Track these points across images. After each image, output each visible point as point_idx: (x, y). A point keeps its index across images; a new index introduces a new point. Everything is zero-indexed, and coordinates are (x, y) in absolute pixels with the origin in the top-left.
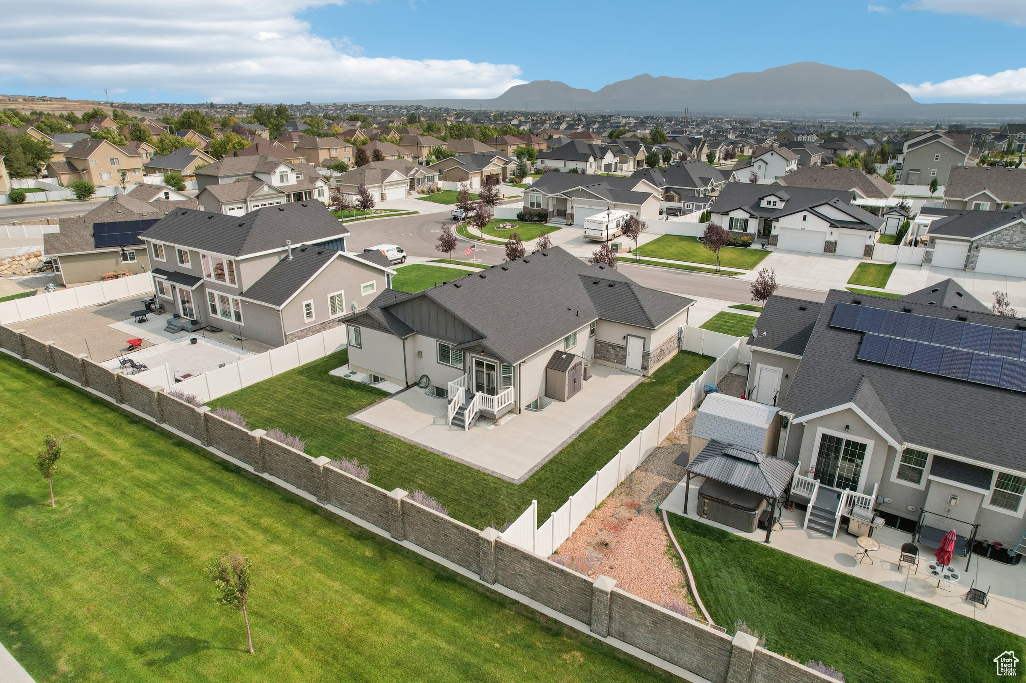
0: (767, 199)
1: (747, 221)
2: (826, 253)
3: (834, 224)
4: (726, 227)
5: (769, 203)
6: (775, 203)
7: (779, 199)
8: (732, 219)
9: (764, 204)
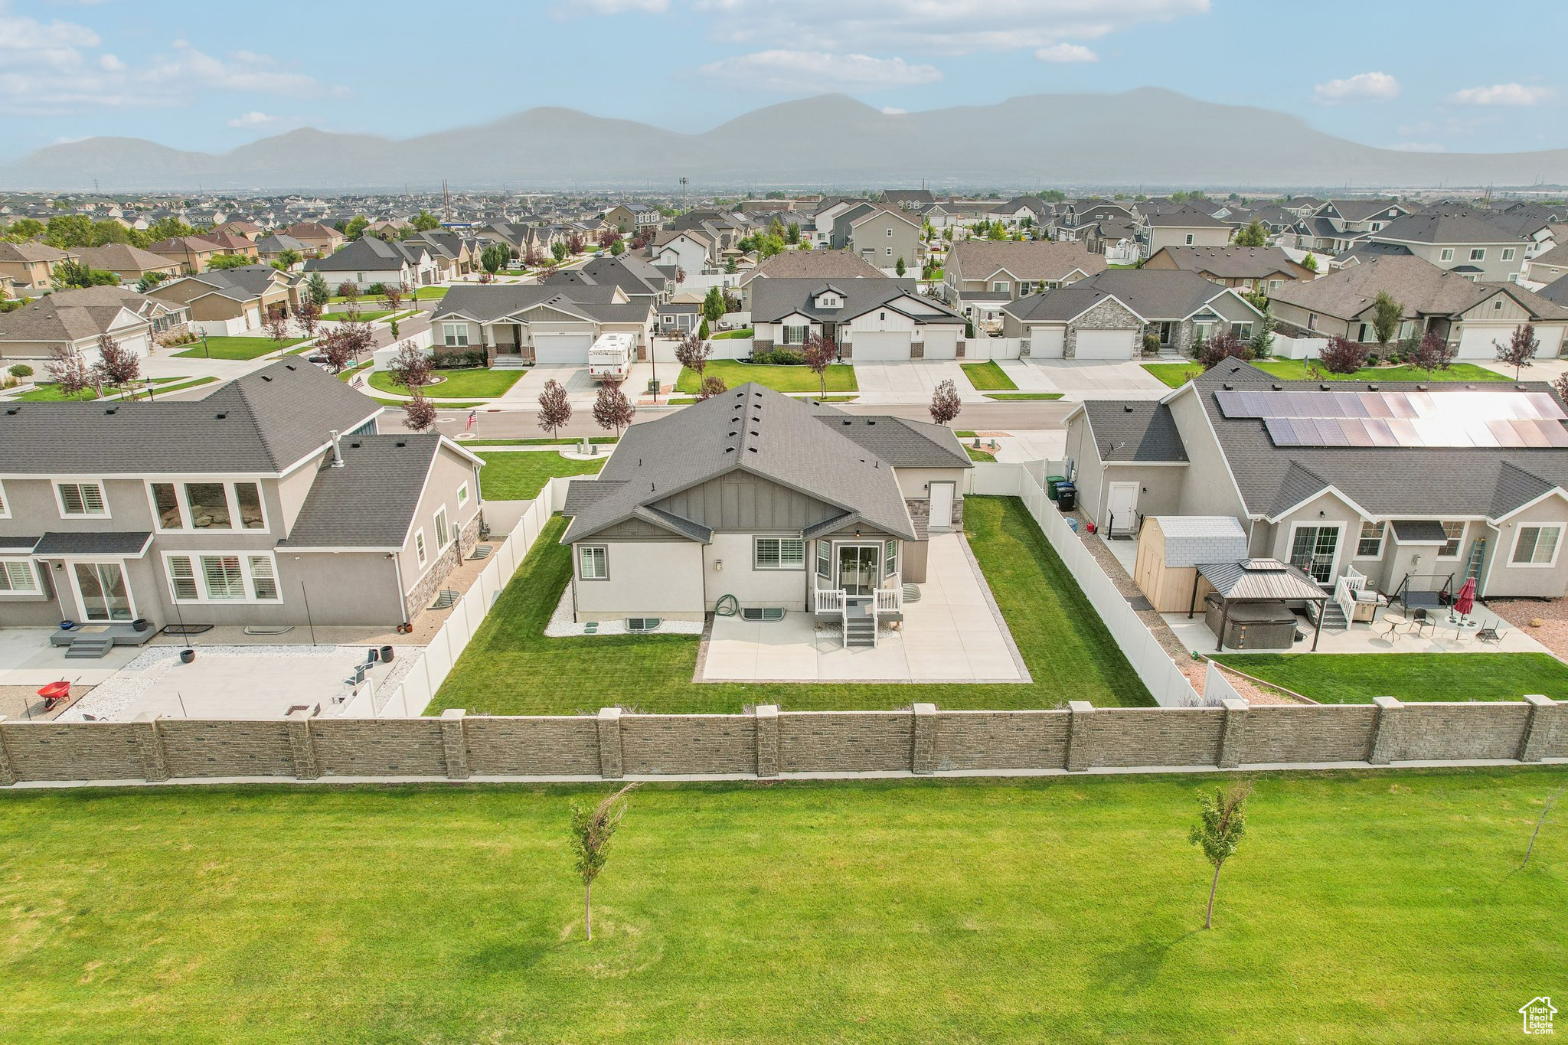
0: (822, 297)
1: (806, 328)
2: (913, 359)
3: (919, 320)
4: (779, 340)
5: (826, 302)
6: (833, 301)
7: (838, 296)
8: (786, 329)
9: (819, 304)
